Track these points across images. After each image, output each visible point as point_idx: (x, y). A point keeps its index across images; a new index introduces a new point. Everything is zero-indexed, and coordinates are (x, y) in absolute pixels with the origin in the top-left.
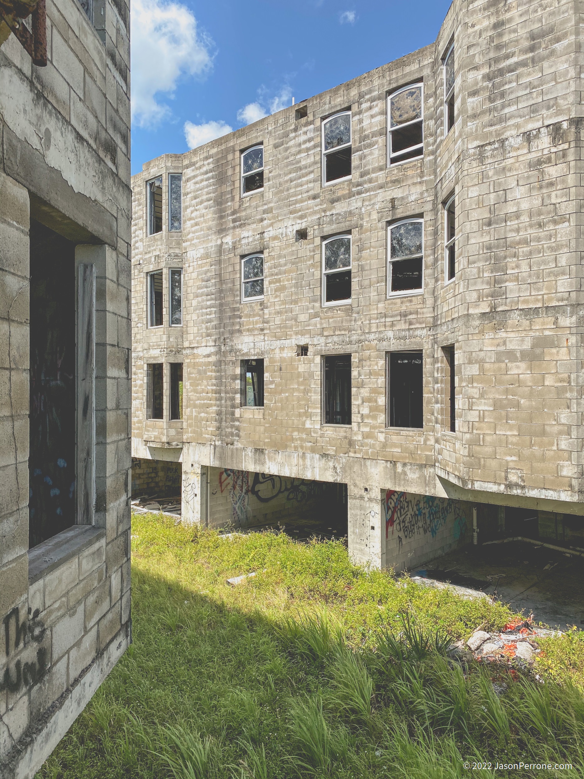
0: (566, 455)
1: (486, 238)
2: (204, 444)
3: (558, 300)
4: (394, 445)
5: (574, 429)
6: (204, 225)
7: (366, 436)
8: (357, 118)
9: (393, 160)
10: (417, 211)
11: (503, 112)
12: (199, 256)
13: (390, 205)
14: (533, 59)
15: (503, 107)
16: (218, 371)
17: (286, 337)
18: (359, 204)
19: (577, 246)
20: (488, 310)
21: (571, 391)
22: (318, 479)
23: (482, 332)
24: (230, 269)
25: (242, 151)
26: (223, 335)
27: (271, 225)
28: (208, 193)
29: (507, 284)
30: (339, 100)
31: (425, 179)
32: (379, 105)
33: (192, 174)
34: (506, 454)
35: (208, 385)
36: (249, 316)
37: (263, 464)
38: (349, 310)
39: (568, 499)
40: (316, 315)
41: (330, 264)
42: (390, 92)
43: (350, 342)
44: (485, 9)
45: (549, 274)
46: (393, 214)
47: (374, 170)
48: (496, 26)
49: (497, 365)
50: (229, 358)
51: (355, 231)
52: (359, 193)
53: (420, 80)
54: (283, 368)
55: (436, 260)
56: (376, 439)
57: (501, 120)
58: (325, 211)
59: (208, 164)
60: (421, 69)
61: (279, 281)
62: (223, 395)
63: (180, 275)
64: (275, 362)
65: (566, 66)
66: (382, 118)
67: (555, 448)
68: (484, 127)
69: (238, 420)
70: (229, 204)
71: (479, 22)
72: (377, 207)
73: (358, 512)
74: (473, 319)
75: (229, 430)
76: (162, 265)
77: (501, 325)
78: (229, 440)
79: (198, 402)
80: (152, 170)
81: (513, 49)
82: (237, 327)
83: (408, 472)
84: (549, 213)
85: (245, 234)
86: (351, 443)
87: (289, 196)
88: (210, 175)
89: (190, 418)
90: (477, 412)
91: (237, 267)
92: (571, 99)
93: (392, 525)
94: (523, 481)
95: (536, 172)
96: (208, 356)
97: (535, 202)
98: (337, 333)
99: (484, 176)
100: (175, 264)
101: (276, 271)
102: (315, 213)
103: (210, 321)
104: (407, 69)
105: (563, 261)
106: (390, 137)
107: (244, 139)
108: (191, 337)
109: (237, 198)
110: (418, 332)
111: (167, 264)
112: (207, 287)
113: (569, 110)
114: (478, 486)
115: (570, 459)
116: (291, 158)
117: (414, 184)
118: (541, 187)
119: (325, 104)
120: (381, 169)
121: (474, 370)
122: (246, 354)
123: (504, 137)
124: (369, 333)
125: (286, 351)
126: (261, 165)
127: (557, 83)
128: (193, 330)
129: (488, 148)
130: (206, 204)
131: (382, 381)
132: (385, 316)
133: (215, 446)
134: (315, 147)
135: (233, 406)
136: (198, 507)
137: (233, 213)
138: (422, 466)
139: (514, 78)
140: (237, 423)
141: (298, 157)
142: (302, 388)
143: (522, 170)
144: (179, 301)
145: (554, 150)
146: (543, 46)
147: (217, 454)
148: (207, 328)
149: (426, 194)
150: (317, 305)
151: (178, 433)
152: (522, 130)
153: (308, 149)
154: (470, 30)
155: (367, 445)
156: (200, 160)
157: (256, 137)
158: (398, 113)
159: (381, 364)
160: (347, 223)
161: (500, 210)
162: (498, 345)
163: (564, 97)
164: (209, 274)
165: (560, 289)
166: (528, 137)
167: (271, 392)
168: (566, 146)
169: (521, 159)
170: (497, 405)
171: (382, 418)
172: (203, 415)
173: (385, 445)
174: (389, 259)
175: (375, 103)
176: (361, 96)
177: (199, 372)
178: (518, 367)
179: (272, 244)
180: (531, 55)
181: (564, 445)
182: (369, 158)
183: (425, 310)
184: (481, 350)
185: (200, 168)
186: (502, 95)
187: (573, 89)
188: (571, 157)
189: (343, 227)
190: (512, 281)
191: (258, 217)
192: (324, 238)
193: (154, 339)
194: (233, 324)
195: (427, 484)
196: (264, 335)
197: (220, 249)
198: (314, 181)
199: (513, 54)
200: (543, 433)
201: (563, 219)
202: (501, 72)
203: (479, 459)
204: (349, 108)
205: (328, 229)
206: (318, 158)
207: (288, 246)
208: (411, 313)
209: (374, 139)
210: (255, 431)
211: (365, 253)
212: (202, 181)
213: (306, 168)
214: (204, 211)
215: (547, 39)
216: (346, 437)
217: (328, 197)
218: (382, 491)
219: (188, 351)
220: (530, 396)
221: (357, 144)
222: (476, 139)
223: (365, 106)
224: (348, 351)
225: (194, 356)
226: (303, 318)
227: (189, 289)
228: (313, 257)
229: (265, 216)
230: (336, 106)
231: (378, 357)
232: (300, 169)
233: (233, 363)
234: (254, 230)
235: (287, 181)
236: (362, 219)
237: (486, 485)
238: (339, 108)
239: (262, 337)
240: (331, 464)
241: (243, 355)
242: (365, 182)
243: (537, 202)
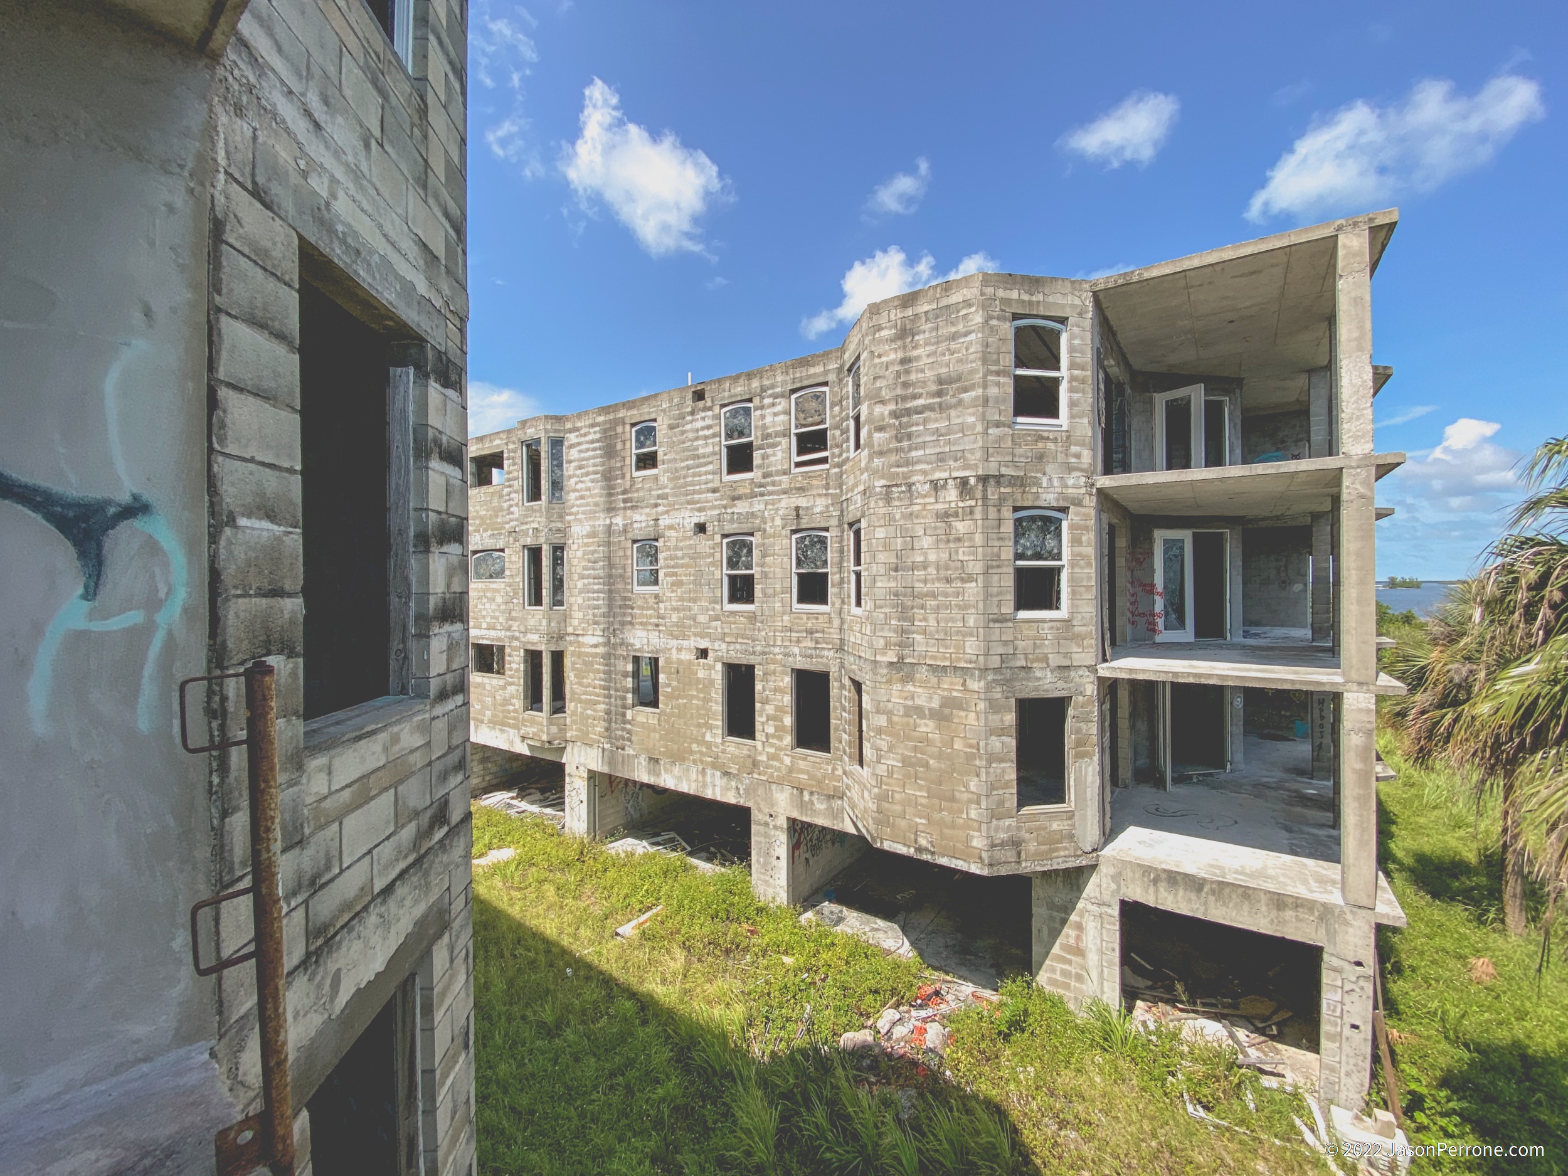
0: (976, 825)
1: (893, 584)
2: (591, 746)
3: (966, 662)
4: (801, 771)
5: (983, 798)
6: (590, 500)
7: (772, 757)
8: (758, 412)
9: (799, 465)
10: (823, 525)
11: (909, 455)
12: (585, 533)
13: (794, 513)
14: (940, 404)
15: (910, 450)
16: (607, 665)
17: (685, 637)
18: (762, 507)
19: (985, 608)
20: (895, 660)
21: (981, 759)
22: (719, 799)
23: (889, 682)
24: (621, 553)
25: (633, 425)
26: (613, 625)
27: (667, 512)
28: (595, 465)
29: (915, 636)
30: (739, 389)
31: (830, 491)
32: (783, 403)
33: (576, 441)
34: (915, 816)
35: (595, 679)
36: (641, 608)
37: (658, 775)
38: (752, 618)
39: (978, 872)
40: (717, 618)
41: (732, 564)
42: (793, 391)
43: (754, 653)
44: (892, 341)
45: (957, 633)
46: (798, 524)
47: (778, 473)
48: (905, 361)
49: (905, 720)
50: (619, 652)
51: (758, 535)
52: (762, 495)
53: (826, 384)
54: (681, 670)
55: (842, 581)
56: (782, 762)
57: (908, 463)
58: (725, 507)
59: (595, 433)
60: (826, 372)
61: (675, 574)
62: (612, 692)
63: (562, 552)
64: (672, 663)
65: (973, 419)
66: (786, 418)
67: (964, 816)
68: (891, 466)
69: (629, 722)
70: (619, 481)
71: (886, 353)
72: (781, 512)
73: (762, 839)
74: (881, 666)
75: (619, 733)
76: (542, 540)
77: (908, 679)
78: (619, 744)
79: (584, 697)
80: (529, 431)
81: (921, 390)
82: (629, 619)
83: (815, 802)
84: (956, 569)
85: (637, 517)
86: (755, 764)
87: (686, 485)
88: (597, 445)
89: (574, 713)
90: (885, 767)
91: (629, 553)
92: (978, 454)
93: (798, 848)
94: (933, 846)
95: (943, 525)
96: (596, 646)
97: (942, 555)
98: (740, 640)
99: (891, 518)
100: (557, 539)
101: (672, 563)
102: (714, 507)
103: (597, 607)
104: (812, 371)
105: (971, 622)
106: (794, 440)
107: (635, 412)
108: (575, 622)
109: (628, 476)
110: (826, 653)
111: (547, 539)
112: (594, 569)
113: (976, 466)
114: (887, 846)
115: (979, 830)
116: (689, 444)
117: (820, 495)
118: (948, 541)
119: (724, 391)
120: (785, 473)
121: (882, 721)
122: (639, 650)
123: (911, 481)
124: (774, 646)
125: (683, 652)
126: (654, 444)
127: (964, 435)
128: (578, 615)
129: (895, 489)
130: (592, 476)
131: (788, 700)
132: (791, 631)
133: (603, 749)
134: (714, 436)
135: (625, 707)
136: (584, 816)
137: (624, 492)
138: (830, 797)
139: (921, 420)
140: (628, 726)
141: (695, 443)
142: (702, 695)
143: (930, 520)
144: (561, 581)
145: (961, 504)
146: (951, 393)
147: (606, 758)
148: (594, 615)
149: (831, 508)
150: (718, 607)
151: (560, 730)
152: (930, 478)
153: (706, 438)
154: (877, 361)
155: (772, 767)
156: (585, 426)
157: (649, 413)
158: (802, 416)
159: (787, 681)
160: (750, 525)
161: (908, 557)
162: (906, 698)
163: (972, 451)
164: (596, 555)
165: (968, 651)
166: (936, 487)
167: (667, 696)
168: (973, 503)
169: (928, 507)
170: (905, 761)
171: (788, 740)
172: (589, 712)
173: (791, 770)
174: (794, 570)
175: (778, 400)
176: (763, 389)
177: (585, 663)
178: (926, 725)
179: (667, 533)
180: (938, 400)
181: (973, 814)
182: (772, 459)
183: (832, 630)
184: (889, 701)
185: (585, 435)
186: (909, 436)
187: (980, 444)
188: (978, 515)
189: (745, 528)
190: (919, 634)
191: (652, 502)
192: (725, 536)
193: (532, 622)
194: (624, 615)
195: (835, 817)
196: (660, 631)
197: (609, 529)
198: (714, 473)
199: (920, 396)
200: (953, 799)
201: (970, 579)
202: (908, 412)
203: (888, 817)
204: (750, 400)
205: (729, 528)
206: (717, 449)
207: (685, 538)
208: (817, 632)
209: (778, 439)
210: (649, 736)
211: (769, 560)
212: (587, 450)
213: (704, 457)
214: (590, 484)
215: (954, 386)
216: (749, 756)
217: (728, 493)
218: (788, 819)
219: (572, 638)
220: (940, 757)
221: (760, 442)
222: (883, 477)
223: (767, 401)
224: (752, 662)
225: (580, 645)
226: (702, 618)
227: (573, 569)
228: (713, 555)
229: (660, 501)
230: (736, 395)
231: (783, 673)
232: (698, 457)
233: (624, 658)
234: (648, 515)
235: (683, 468)
236: (765, 523)
237: (895, 845)
238: (739, 398)
239: (657, 634)
240: (733, 784)
241: (635, 650)
242: (768, 484)
243: (945, 556)
